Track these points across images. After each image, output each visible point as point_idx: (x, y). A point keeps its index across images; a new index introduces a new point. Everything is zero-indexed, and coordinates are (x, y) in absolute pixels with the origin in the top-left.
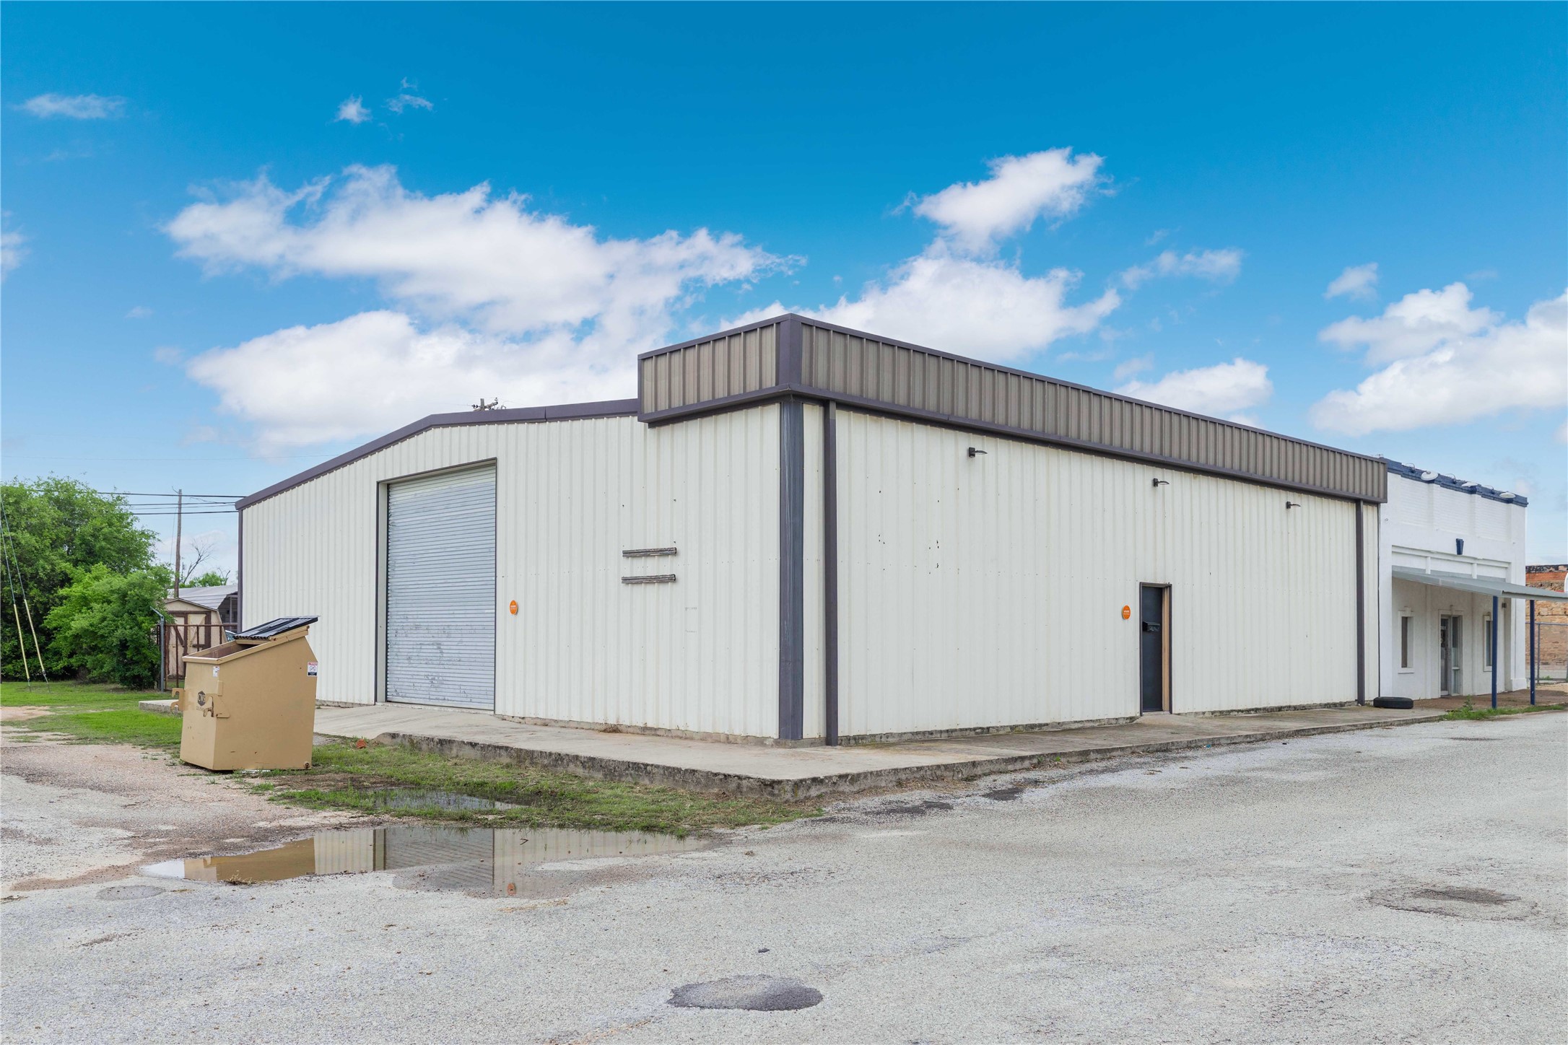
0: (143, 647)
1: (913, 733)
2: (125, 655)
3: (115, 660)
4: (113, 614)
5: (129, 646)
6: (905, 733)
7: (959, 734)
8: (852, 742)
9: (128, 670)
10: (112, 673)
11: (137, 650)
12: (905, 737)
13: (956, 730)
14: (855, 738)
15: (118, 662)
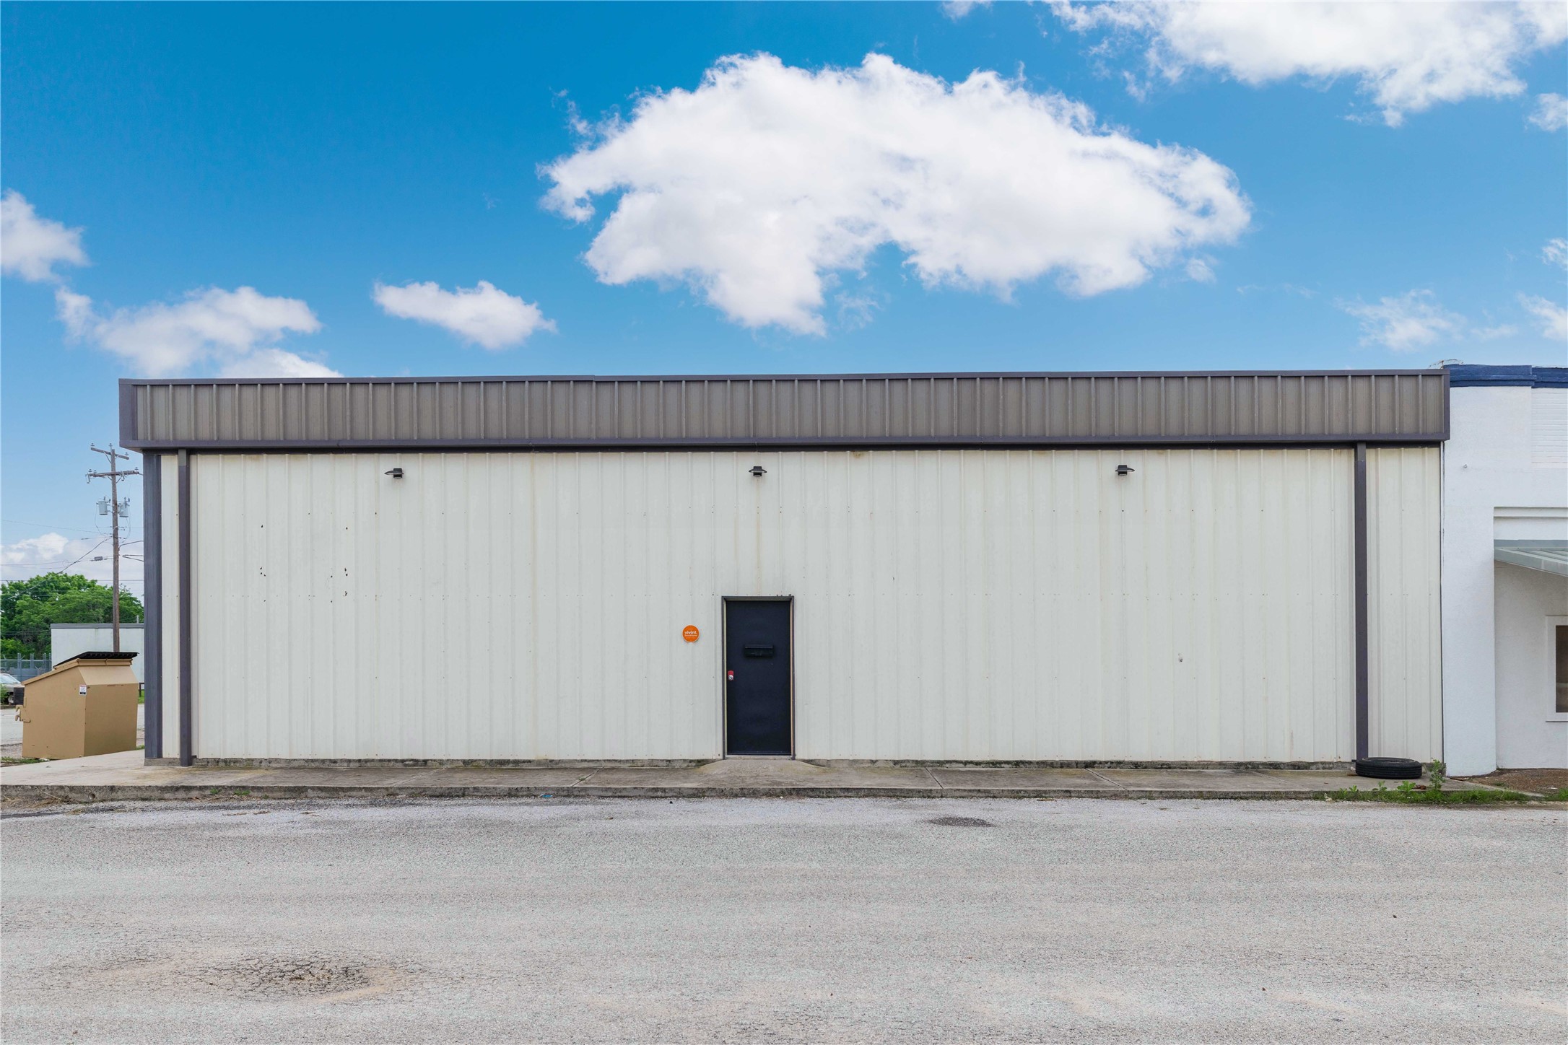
1: (307, 761)
6: (294, 760)
7: (378, 765)
8: (221, 764)
12: (296, 764)
13: (373, 760)
14: (225, 761)
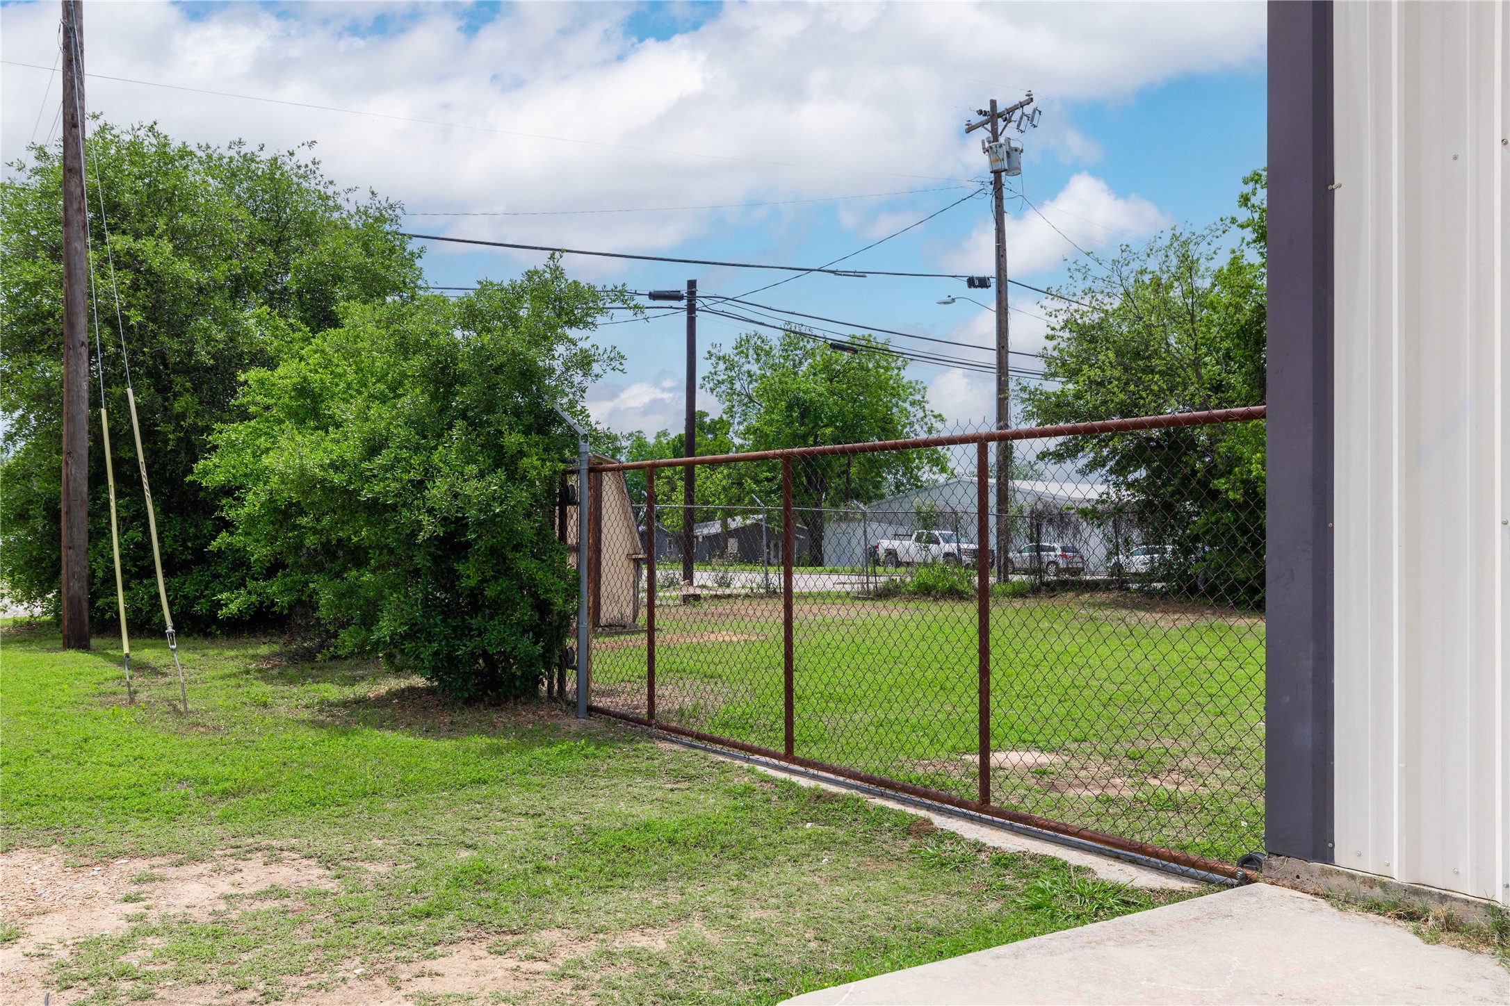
0: (517, 548)
2: (455, 576)
3: (416, 593)
4: (409, 423)
5: (468, 544)
9: (463, 632)
10: (408, 645)
11: (499, 561)
15: (429, 604)
